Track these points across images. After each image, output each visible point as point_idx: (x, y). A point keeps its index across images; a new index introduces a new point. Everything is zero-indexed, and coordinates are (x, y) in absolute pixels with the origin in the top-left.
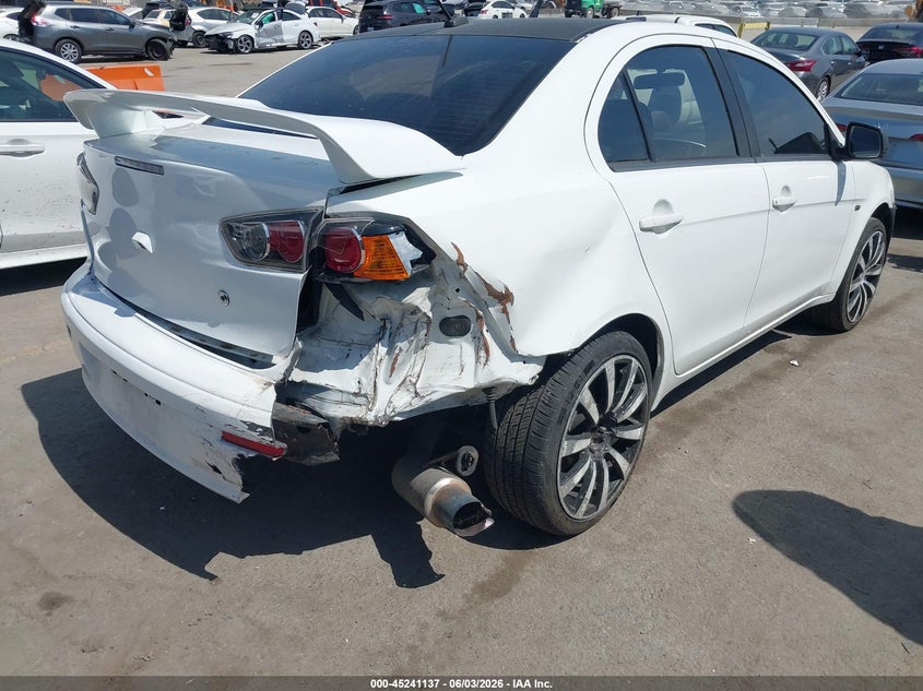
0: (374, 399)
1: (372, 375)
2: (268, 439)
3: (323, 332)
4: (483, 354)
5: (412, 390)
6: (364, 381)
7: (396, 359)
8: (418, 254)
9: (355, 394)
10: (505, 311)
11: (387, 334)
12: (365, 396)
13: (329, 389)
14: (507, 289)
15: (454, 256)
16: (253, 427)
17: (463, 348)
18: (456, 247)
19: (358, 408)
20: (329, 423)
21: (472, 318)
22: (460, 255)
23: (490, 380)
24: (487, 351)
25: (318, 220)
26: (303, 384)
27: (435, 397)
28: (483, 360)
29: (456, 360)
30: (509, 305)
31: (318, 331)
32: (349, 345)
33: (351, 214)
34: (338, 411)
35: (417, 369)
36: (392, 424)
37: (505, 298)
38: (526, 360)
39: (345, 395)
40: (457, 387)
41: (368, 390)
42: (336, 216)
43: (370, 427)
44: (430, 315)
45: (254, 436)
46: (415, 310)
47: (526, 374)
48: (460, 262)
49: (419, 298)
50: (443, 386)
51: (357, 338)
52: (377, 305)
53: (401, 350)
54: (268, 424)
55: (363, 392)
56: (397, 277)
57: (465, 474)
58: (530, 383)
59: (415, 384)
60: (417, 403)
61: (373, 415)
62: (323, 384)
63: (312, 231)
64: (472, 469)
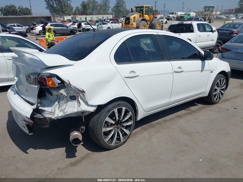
0: (55, 113)
1: (54, 108)
2: (29, 120)
3: (47, 98)
4: (79, 104)
5: (63, 112)
6: (52, 109)
7: (60, 105)
8: (60, 82)
9: (51, 112)
10: (83, 95)
11: (58, 99)
12: (52, 113)
13: (45, 111)
14: (83, 90)
15: (68, 82)
16: (27, 117)
17: (75, 103)
18: (68, 80)
19: (51, 115)
20: (45, 118)
21: (77, 96)
22: (69, 82)
23: (81, 110)
24: (80, 104)
25: (39, 74)
26: (41, 109)
27: (67, 113)
28: (79, 105)
29: (73, 105)
30: (84, 93)
31: (46, 98)
32: (51, 101)
33: (46, 73)
34: (47, 116)
35: (65, 107)
36: (58, 119)
37: (83, 92)
38: (92, 106)
39: (49, 112)
40: (73, 111)
41: (53, 111)
42: (43, 74)
43: (53, 120)
44: (66, 95)
45: (27, 120)
46: (62, 94)
47: (92, 109)
48: (69, 84)
49: (62, 91)
50: (70, 111)
51: (53, 100)
52: (55, 93)
53: (61, 103)
54: (29, 117)
55: (52, 112)
56: (55, 87)
57: (81, 132)
58: (93, 111)
59: (64, 110)
60: (64, 115)
61: (53, 117)
62: (44, 110)
63: (38, 77)
64: (83, 131)
